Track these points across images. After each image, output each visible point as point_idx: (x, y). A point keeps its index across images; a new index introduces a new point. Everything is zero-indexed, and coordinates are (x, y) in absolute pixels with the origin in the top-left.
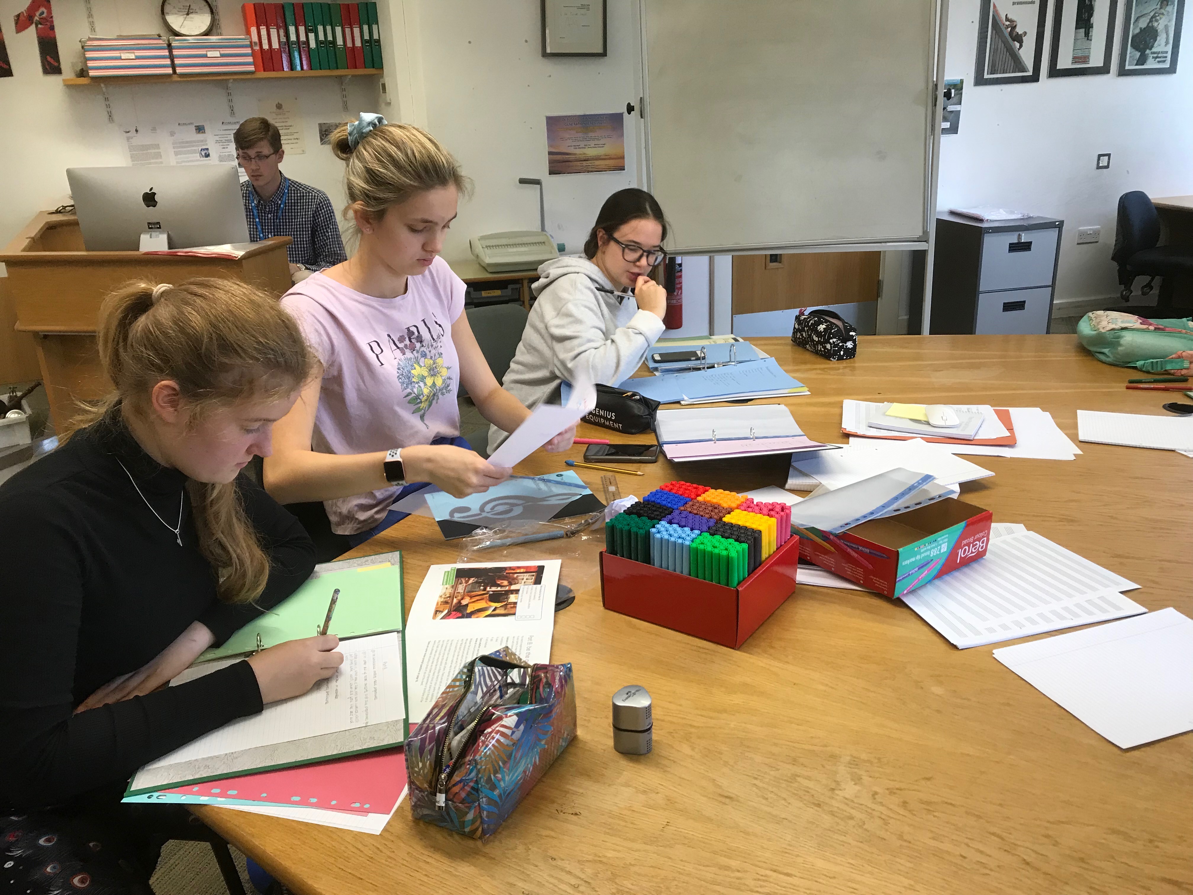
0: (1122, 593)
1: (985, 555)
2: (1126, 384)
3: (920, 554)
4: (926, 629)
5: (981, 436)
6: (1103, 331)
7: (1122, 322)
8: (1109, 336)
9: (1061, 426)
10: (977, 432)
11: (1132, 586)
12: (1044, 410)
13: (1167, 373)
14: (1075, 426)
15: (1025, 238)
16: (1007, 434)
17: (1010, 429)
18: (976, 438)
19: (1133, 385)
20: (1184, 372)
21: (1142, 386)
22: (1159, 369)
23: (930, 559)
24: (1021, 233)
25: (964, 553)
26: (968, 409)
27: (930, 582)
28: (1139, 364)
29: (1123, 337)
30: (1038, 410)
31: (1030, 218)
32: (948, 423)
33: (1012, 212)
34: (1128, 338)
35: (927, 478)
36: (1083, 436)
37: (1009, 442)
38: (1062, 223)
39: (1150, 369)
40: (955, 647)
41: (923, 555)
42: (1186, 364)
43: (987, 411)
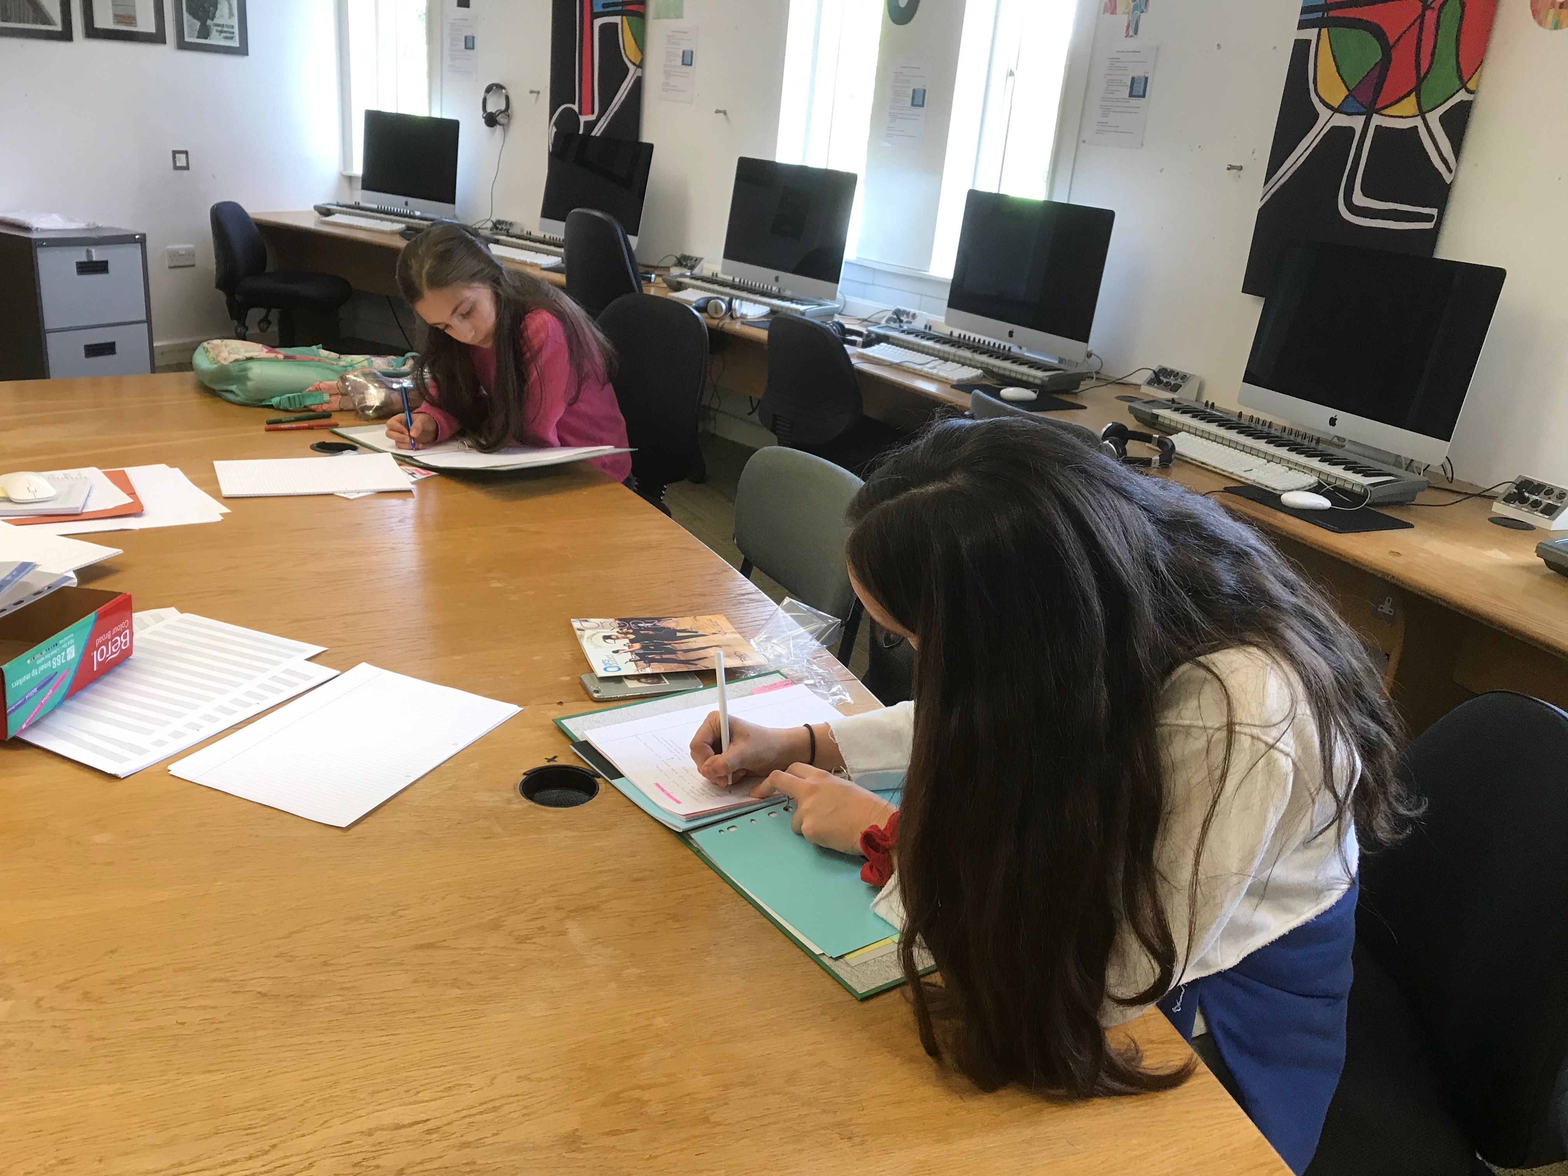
0: (309, 659)
1: (131, 653)
2: (265, 426)
3: (37, 667)
4: (67, 767)
5: (91, 507)
6: (225, 363)
7: (246, 351)
8: (234, 369)
9: (198, 483)
10: (85, 503)
11: (318, 649)
12: (172, 466)
13: (307, 409)
14: (216, 481)
15: (97, 254)
16: (128, 500)
17: (132, 493)
18: (84, 511)
19: (273, 426)
20: (325, 407)
21: (283, 426)
22: (298, 406)
23: (52, 673)
24: (90, 248)
25: (101, 657)
26: (65, 475)
27: (59, 705)
28: (275, 401)
29: (250, 369)
30: (163, 467)
31: (98, 228)
32: (39, 496)
33: (71, 220)
34: (257, 371)
35: (25, 567)
36: (227, 490)
37: (135, 510)
38: (143, 237)
39: (287, 405)
40: (114, 777)
41: (42, 668)
42: (326, 397)
43: (94, 475)
